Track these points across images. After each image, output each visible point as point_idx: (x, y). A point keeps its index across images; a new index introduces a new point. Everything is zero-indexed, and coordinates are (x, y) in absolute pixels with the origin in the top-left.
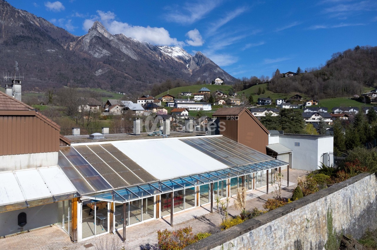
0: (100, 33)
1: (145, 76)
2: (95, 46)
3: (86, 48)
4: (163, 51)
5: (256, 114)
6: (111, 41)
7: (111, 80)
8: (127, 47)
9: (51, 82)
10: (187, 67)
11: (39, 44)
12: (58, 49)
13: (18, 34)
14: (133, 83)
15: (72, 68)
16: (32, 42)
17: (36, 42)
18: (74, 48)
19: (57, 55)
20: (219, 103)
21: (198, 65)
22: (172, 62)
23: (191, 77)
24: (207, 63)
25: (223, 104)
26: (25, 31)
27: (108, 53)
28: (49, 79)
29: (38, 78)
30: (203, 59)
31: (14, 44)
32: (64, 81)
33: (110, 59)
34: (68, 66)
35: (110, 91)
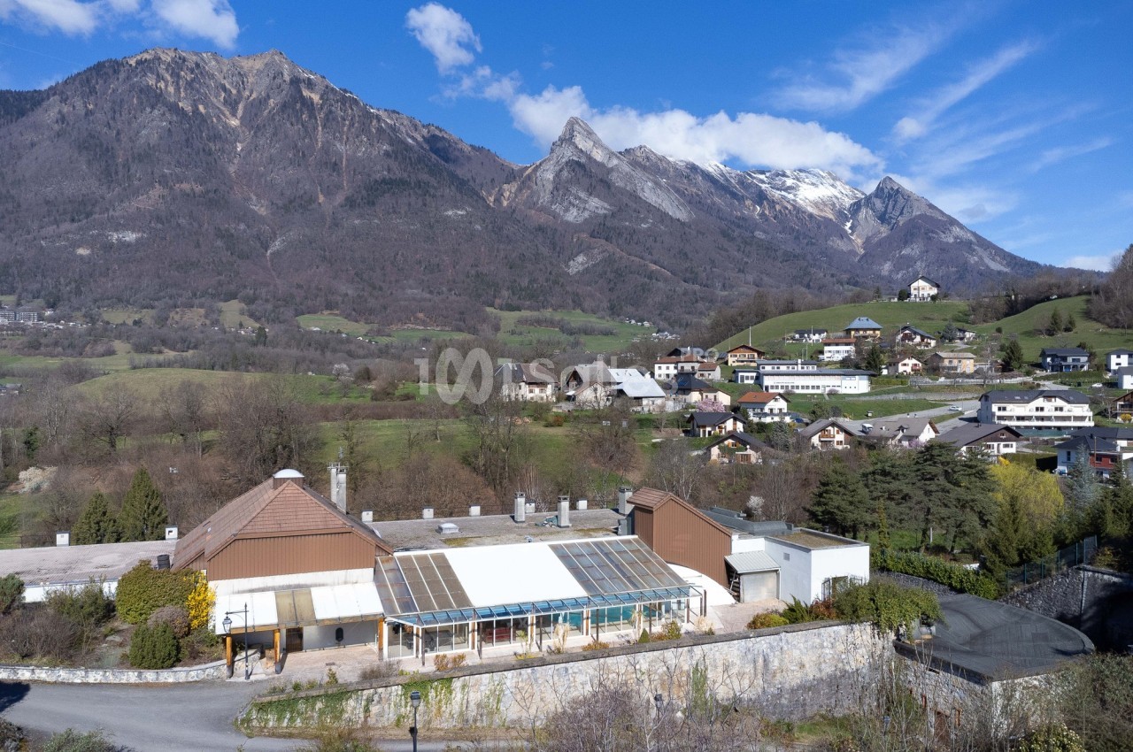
0: (581, 151)
1: (708, 268)
2: (567, 189)
3: (545, 198)
4: (767, 185)
5: (1004, 409)
6: (612, 169)
7: (612, 283)
8: (657, 184)
9: (454, 297)
10: (846, 231)
11: (427, 197)
12: (472, 207)
13: (378, 176)
14: (674, 291)
15: (506, 258)
16: (410, 194)
17: (420, 192)
18: (514, 200)
19: (470, 223)
20: (901, 369)
21: (883, 222)
22: (797, 217)
23: (859, 261)
24: (916, 213)
25: (912, 370)
26: (394, 165)
27: (603, 208)
28: (450, 290)
29: (423, 290)
30: (901, 201)
31: (368, 203)
32: (487, 293)
33: (608, 224)
34: (498, 251)
35: (608, 318)
